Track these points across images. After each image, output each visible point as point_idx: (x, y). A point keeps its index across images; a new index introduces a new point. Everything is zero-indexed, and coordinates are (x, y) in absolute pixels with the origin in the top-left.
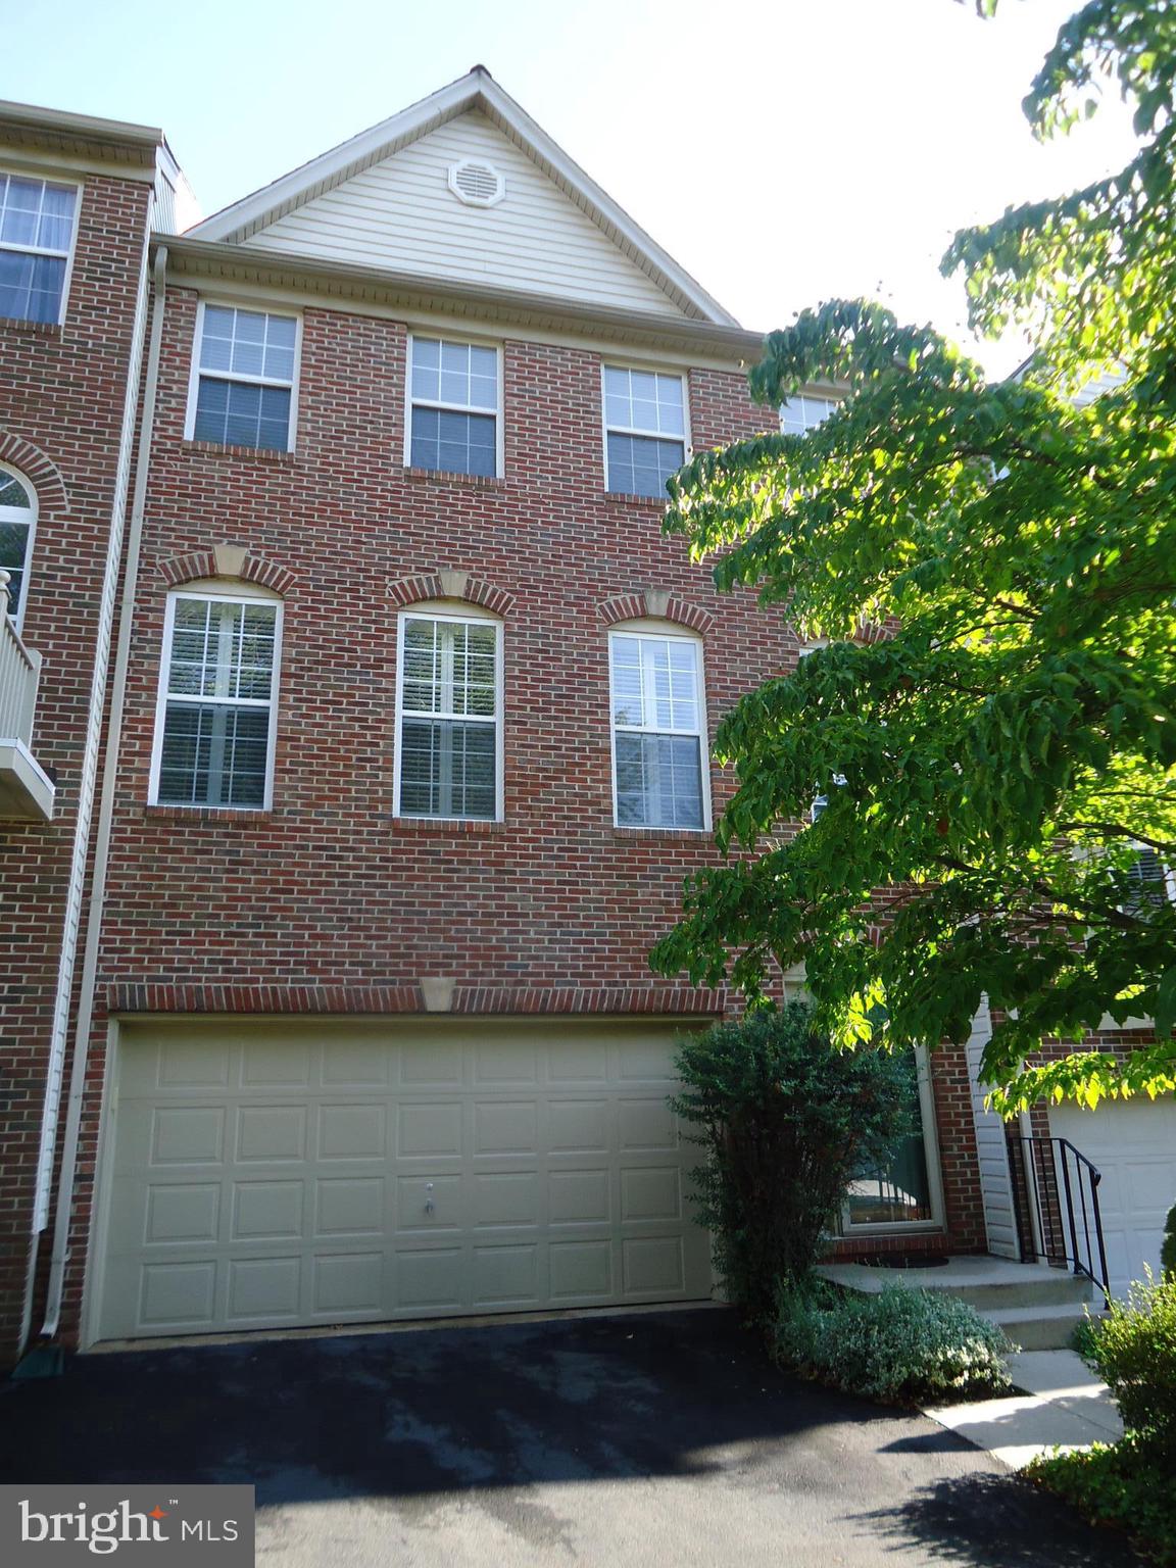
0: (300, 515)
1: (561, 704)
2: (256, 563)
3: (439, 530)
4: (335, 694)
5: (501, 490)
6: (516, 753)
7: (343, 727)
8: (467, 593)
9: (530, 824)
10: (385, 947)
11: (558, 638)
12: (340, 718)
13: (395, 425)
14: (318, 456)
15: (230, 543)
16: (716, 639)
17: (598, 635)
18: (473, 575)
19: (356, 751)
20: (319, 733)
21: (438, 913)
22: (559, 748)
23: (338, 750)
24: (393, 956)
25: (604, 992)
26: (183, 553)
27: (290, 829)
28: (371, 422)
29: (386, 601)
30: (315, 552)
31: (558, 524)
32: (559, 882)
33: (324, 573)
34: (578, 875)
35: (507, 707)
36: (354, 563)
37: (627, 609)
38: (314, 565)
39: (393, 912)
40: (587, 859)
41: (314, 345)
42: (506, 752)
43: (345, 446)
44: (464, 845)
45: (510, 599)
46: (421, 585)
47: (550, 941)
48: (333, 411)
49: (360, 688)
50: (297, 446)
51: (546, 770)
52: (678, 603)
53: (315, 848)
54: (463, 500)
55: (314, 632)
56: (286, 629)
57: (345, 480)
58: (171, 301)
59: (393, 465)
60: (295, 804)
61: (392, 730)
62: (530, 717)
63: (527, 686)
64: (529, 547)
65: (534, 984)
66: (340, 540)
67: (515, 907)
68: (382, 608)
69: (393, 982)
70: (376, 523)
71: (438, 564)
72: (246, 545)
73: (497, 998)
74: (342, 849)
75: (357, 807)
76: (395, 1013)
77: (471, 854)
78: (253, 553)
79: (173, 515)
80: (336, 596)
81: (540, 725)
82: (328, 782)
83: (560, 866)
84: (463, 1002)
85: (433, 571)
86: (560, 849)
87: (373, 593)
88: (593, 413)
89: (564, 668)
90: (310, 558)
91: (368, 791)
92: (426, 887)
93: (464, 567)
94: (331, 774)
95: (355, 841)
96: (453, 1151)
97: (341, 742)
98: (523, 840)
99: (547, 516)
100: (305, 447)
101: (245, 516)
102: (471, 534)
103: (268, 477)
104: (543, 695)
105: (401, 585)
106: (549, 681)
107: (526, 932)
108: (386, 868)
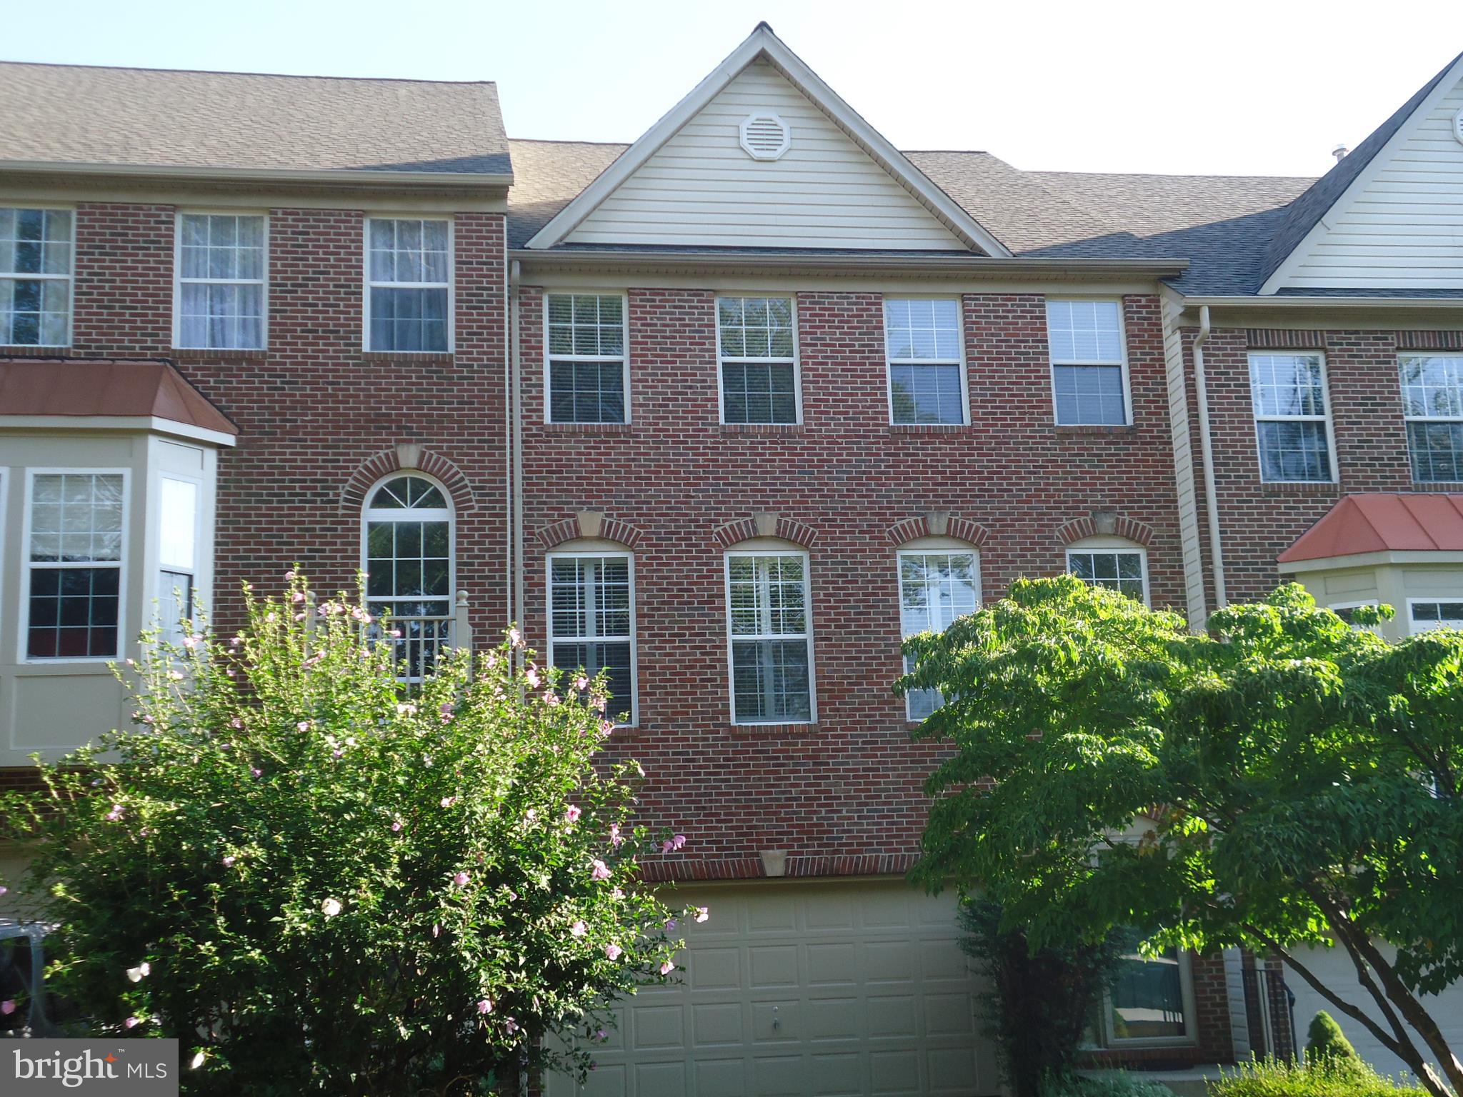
0: (641, 478)
1: (859, 620)
2: (611, 523)
3: (753, 479)
4: (679, 628)
5: (802, 436)
6: (824, 665)
7: (688, 654)
8: (778, 531)
9: (839, 723)
10: (732, 828)
11: (855, 563)
12: (685, 647)
13: (710, 387)
14: (650, 424)
15: (589, 509)
16: (989, 550)
17: (888, 557)
18: (782, 515)
19: (699, 674)
20: (670, 661)
21: (771, 800)
22: (860, 658)
23: (685, 674)
24: (738, 835)
25: (904, 856)
26: (554, 521)
27: (654, 740)
28: (691, 387)
29: (714, 545)
30: (655, 509)
31: (850, 461)
32: (864, 770)
33: (663, 526)
34: (879, 763)
35: (815, 626)
36: (686, 515)
37: (912, 531)
38: (655, 521)
39: (736, 801)
40: (885, 749)
41: (639, 323)
42: (817, 665)
43: (671, 412)
44: (786, 744)
45: (813, 533)
46: (740, 529)
47: (859, 817)
48: (659, 381)
49: (699, 622)
50: (633, 418)
51: (849, 677)
52: (957, 521)
53: (674, 754)
54: (770, 448)
55: (659, 577)
56: (637, 578)
57: (674, 442)
58: (524, 300)
59: (711, 424)
60: (656, 720)
61: (725, 653)
62: (834, 633)
63: (831, 608)
64: (827, 484)
65: (848, 852)
66: (674, 497)
67: (830, 791)
68: (710, 551)
69: (739, 855)
70: (701, 478)
71: (753, 509)
72: (601, 509)
73: (819, 864)
74: (694, 753)
75: (703, 719)
76: (743, 878)
77: (794, 751)
78: (607, 515)
79: (543, 490)
80: (674, 545)
81: (843, 639)
82: (679, 700)
83: (864, 756)
84: (793, 868)
85: (749, 515)
86: (864, 743)
87: (703, 539)
88: (877, 352)
89: (860, 588)
90: (651, 515)
91: (710, 706)
92: (760, 779)
93: (773, 509)
94: (681, 693)
95: (703, 746)
96: (792, 983)
97: (686, 667)
98: (834, 736)
99: (841, 455)
100: (639, 417)
101: (599, 484)
102: (778, 478)
103: (612, 448)
104: (844, 614)
105: (724, 530)
106: (849, 601)
107: (840, 811)
108: (728, 766)
